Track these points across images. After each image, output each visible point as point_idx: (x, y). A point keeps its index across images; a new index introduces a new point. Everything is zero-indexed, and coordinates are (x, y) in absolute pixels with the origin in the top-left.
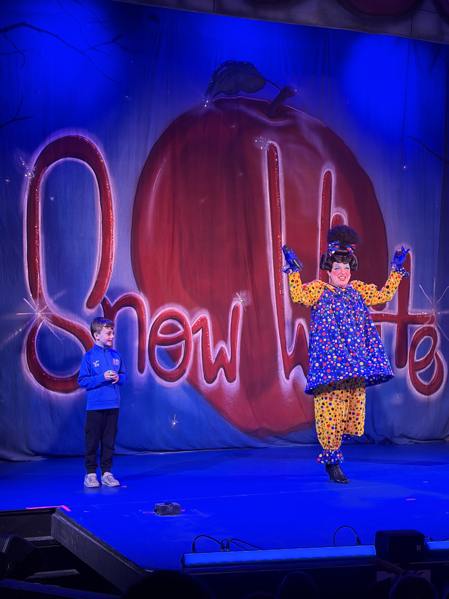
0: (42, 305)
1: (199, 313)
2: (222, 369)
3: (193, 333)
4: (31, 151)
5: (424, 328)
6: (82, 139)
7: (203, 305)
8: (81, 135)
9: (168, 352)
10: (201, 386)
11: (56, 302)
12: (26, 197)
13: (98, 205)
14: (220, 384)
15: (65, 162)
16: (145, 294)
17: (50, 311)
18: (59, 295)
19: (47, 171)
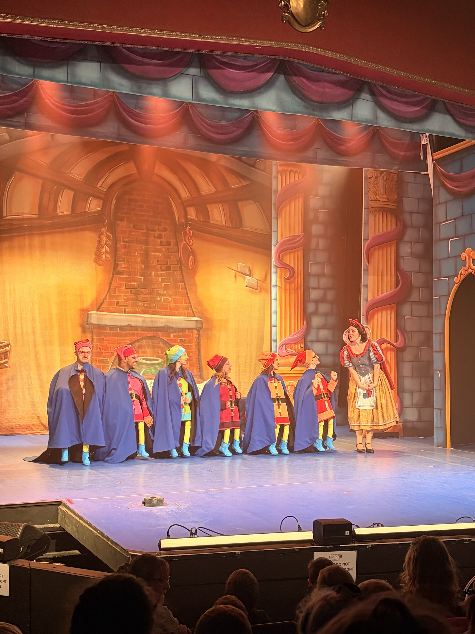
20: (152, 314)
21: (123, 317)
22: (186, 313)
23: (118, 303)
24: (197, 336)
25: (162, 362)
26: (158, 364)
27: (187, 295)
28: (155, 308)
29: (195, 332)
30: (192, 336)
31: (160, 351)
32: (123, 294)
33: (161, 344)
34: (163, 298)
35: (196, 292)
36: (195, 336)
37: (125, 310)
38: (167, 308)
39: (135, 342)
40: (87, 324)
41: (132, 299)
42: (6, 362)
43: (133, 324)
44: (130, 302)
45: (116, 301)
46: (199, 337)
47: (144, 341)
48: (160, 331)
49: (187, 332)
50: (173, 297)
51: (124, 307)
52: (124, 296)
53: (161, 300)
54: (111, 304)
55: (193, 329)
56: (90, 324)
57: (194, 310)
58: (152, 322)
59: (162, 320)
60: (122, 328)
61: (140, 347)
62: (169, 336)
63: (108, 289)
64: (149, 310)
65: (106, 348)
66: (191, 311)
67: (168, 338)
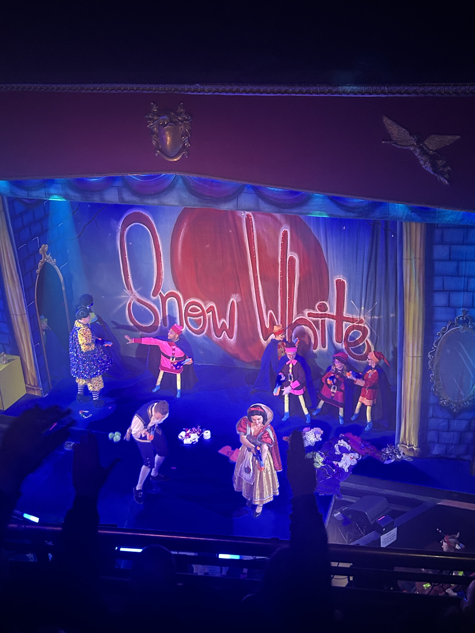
0: (132, 293)
1: (210, 303)
2: (225, 332)
3: (208, 313)
4: (118, 220)
5: (353, 325)
6: (142, 214)
7: (211, 300)
8: (141, 212)
9: (195, 321)
10: (213, 338)
11: (138, 292)
12: (119, 242)
13: (153, 247)
14: (224, 338)
15: (135, 225)
16: (180, 292)
17: (136, 296)
18: (139, 289)
19: (126, 230)
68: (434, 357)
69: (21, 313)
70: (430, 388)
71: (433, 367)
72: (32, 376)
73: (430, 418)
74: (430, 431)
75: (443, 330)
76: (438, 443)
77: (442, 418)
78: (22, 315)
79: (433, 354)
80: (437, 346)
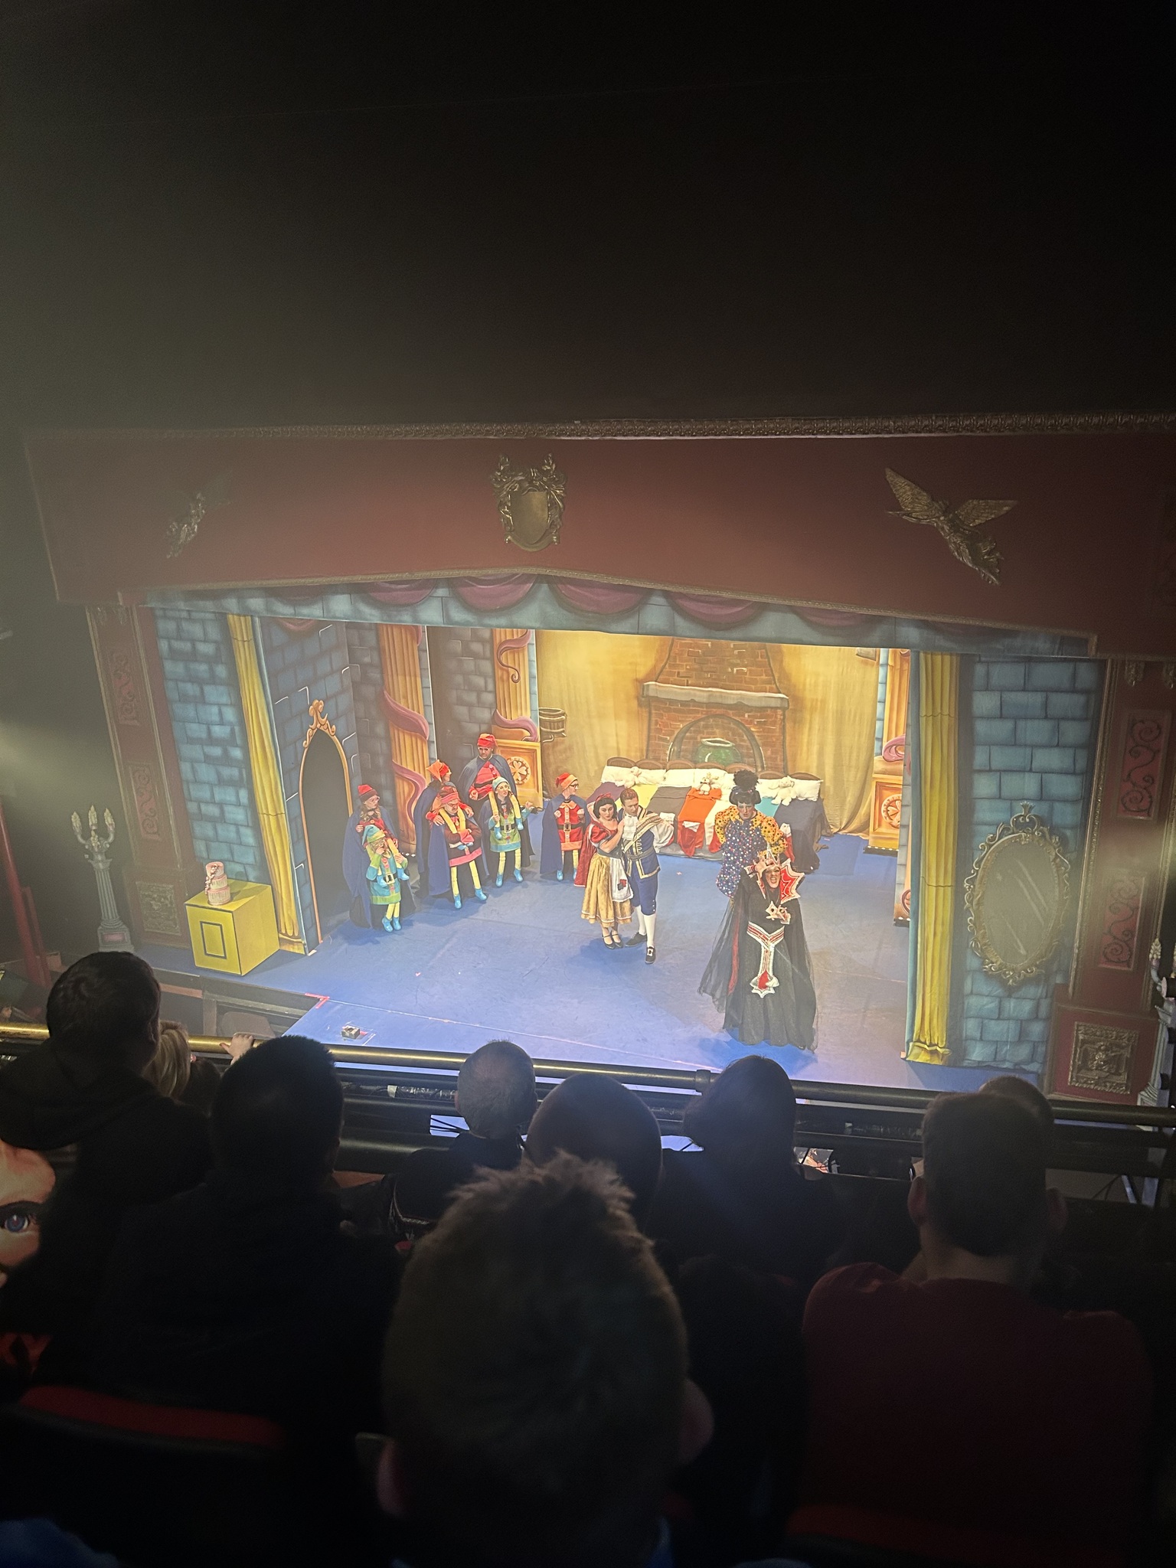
20: (721, 688)
21: (684, 691)
22: (768, 689)
23: (679, 673)
24: (782, 717)
25: (733, 746)
26: (728, 748)
27: (770, 664)
28: (725, 680)
29: (780, 712)
30: (776, 717)
31: (730, 734)
32: (685, 664)
33: (732, 725)
34: (735, 669)
35: (781, 662)
36: (779, 717)
37: (688, 681)
38: (741, 682)
39: (699, 720)
40: (643, 697)
41: (695, 670)
42: (563, 732)
43: (697, 699)
44: (694, 672)
45: (677, 671)
46: (784, 718)
47: (711, 720)
48: (731, 710)
49: (769, 712)
50: (750, 668)
51: (686, 679)
52: (686, 665)
53: (733, 670)
54: (671, 674)
55: (777, 708)
56: (647, 696)
57: (778, 684)
58: (721, 697)
59: (733, 695)
60: (684, 703)
61: (706, 727)
62: (744, 716)
63: (667, 655)
64: (717, 683)
65: (666, 725)
66: (774, 686)
67: (742, 718)
68: (974, 886)
69: (276, 812)
70: (968, 943)
71: (972, 904)
72: (290, 918)
73: (968, 995)
74: (967, 1018)
75: (989, 840)
76: (981, 1039)
77: (988, 996)
78: (277, 815)
79: (972, 881)
80: (979, 867)
